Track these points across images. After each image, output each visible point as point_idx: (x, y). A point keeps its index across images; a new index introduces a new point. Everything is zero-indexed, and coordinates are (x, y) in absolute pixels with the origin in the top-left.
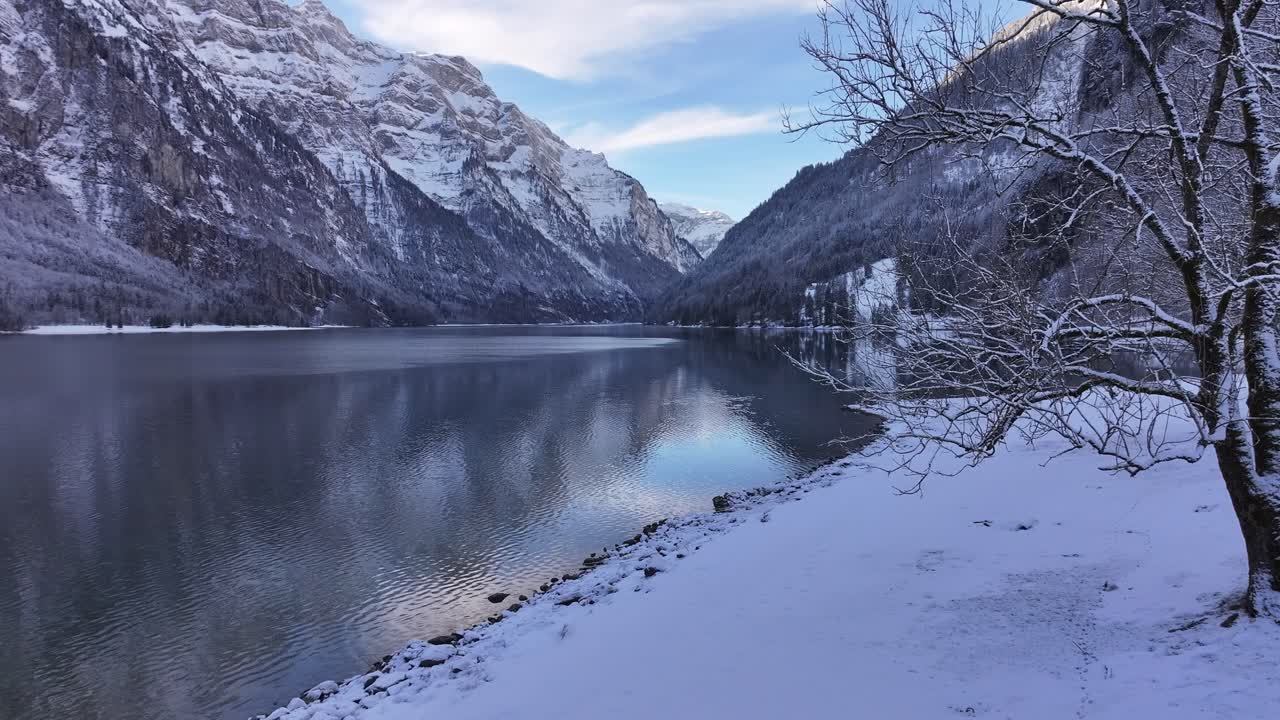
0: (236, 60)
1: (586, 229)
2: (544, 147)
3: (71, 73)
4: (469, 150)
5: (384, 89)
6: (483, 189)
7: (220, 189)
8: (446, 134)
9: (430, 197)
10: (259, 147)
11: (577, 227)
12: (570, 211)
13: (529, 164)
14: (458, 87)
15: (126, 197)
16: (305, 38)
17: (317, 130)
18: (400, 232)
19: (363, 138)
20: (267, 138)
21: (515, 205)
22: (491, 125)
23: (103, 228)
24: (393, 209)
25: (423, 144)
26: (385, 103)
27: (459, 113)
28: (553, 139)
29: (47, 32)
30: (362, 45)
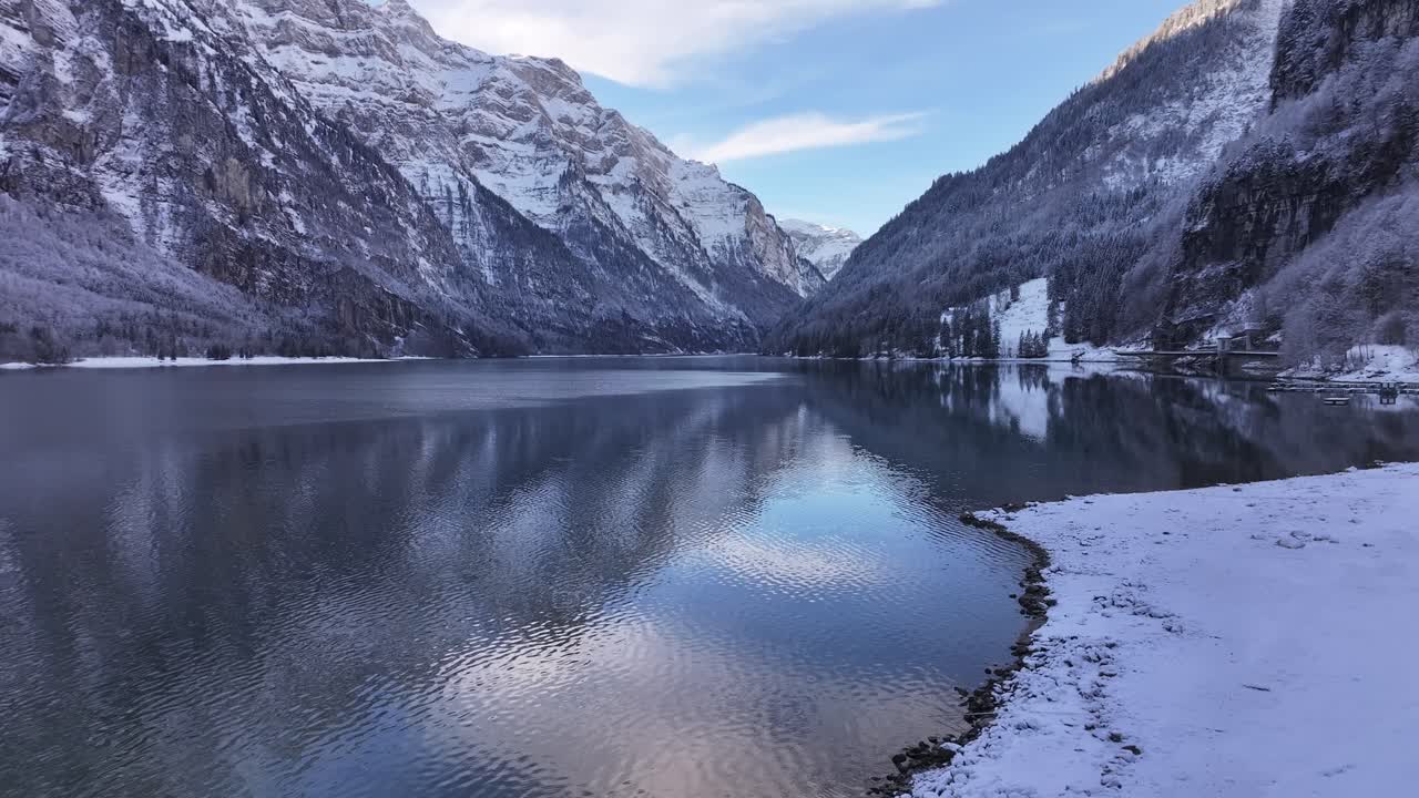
0: (312, 65)
1: (695, 248)
2: (650, 158)
3: (130, 81)
4: (566, 164)
5: (474, 96)
6: (582, 205)
7: (291, 206)
8: (542, 145)
9: (524, 215)
10: (335, 160)
11: (686, 247)
12: (679, 230)
13: (633, 177)
14: (555, 92)
15: (190, 217)
16: (387, 40)
17: (400, 142)
18: (490, 253)
19: (450, 149)
20: (344, 150)
21: (618, 223)
22: (591, 134)
23: (163, 250)
24: (483, 228)
25: (516, 156)
26: (475, 111)
27: (555, 121)
28: (660, 148)
29: (104, 36)
30: (450, 47)
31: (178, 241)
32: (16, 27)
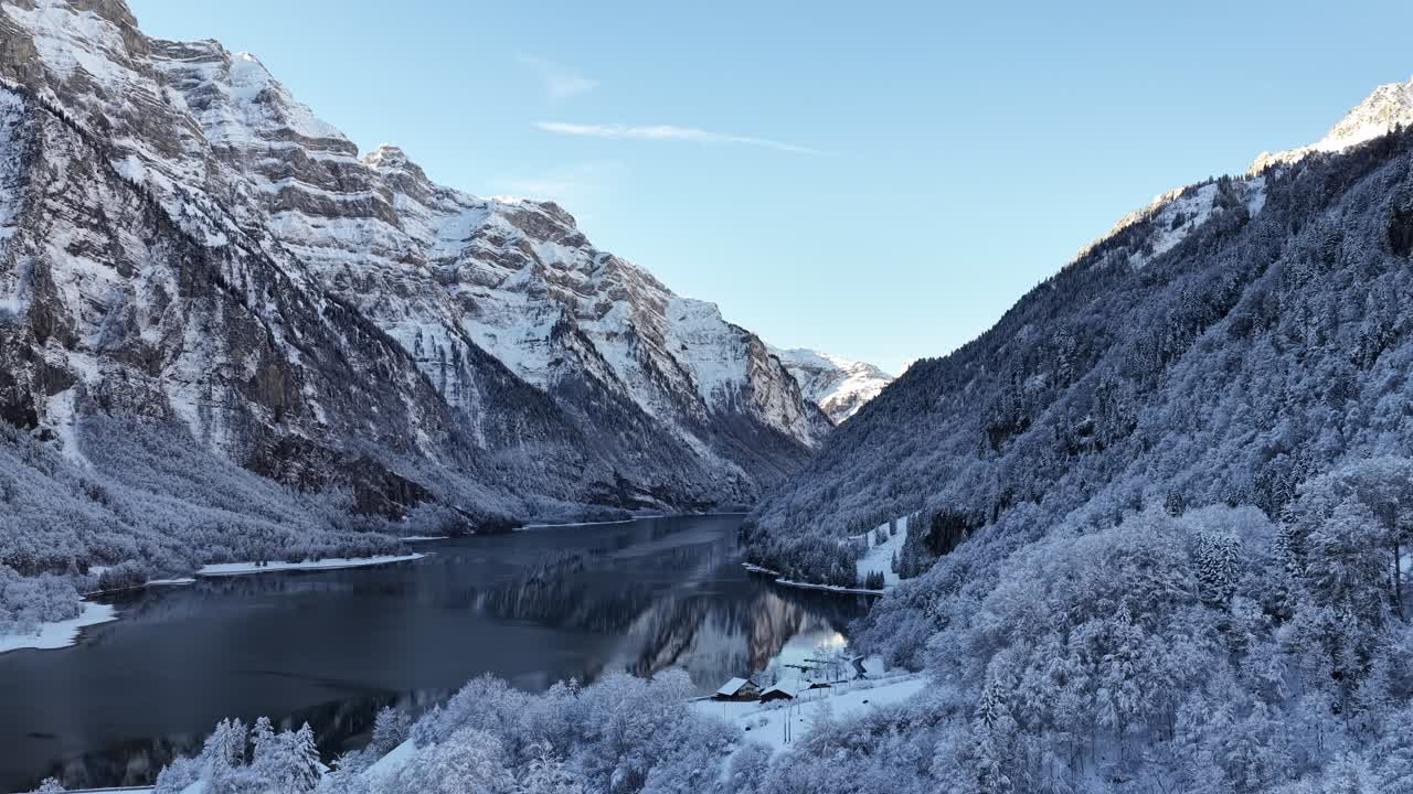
0: (314, 230)
1: (693, 397)
2: (646, 300)
3: (191, 303)
4: (559, 313)
5: (466, 244)
6: (575, 358)
7: (314, 399)
8: (534, 294)
9: (515, 371)
10: (344, 340)
11: (681, 396)
12: (675, 378)
13: (627, 323)
14: (548, 236)
16: (384, 201)
17: (396, 303)
18: (482, 415)
19: (443, 309)
20: (352, 330)
21: (610, 374)
22: (584, 279)
23: (216, 450)
24: (475, 390)
25: (507, 306)
26: (467, 261)
27: (548, 267)
28: (657, 287)
29: (172, 264)
30: (441, 192)
31: (228, 441)
32: (105, 264)
